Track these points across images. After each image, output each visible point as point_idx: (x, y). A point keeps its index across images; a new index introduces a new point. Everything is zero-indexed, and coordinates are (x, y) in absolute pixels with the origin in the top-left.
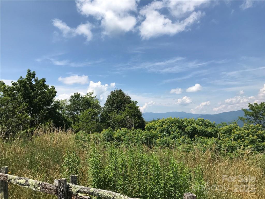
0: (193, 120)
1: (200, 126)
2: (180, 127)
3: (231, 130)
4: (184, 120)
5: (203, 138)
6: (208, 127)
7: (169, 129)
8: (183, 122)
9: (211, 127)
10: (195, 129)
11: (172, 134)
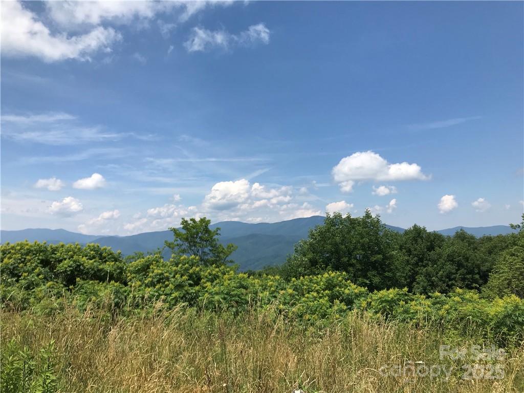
0: (78, 247)
1: (91, 260)
2: (45, 263)
3: (148, 267)
4: (57, 248)
5: (92, 283)
6: (105, 262)
7: (18, 266)
8: (54, 251)
9: (112, 261)
10: (79, 266)
11: (24, 278)
